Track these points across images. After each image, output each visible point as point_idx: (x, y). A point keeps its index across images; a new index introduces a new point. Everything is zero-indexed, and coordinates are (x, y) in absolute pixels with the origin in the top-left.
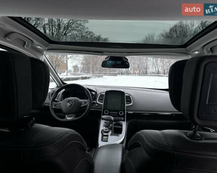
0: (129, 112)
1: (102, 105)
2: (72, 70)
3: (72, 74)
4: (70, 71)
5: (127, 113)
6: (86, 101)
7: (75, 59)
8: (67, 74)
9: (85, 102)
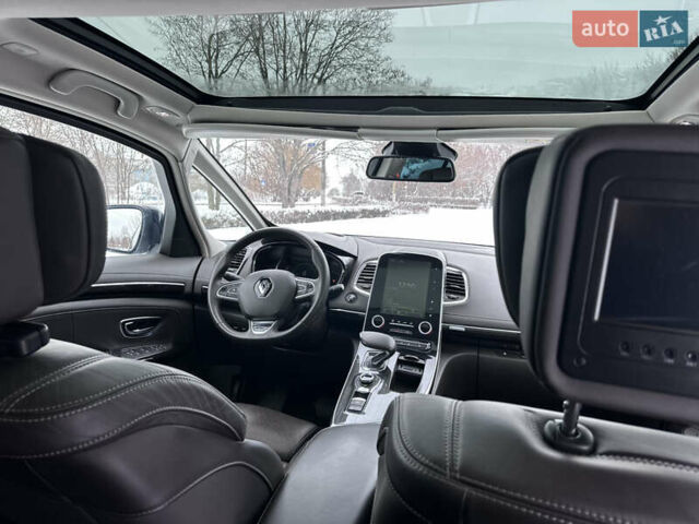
0: (453, 327)
1: (366, 297)
2: (341, 188)
3: (339, 201)
4: (334, 192)
5: (445, 330)
6: (310, 281)
7: (346, 156)
8: (323, 199)
9: (310, 287)
